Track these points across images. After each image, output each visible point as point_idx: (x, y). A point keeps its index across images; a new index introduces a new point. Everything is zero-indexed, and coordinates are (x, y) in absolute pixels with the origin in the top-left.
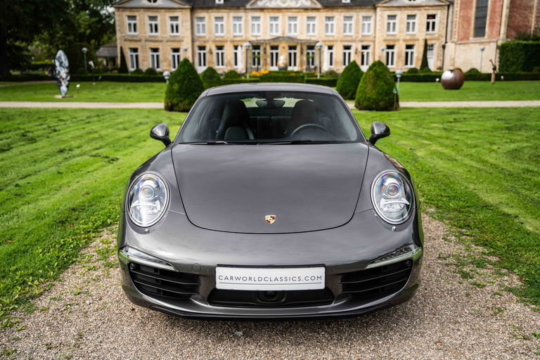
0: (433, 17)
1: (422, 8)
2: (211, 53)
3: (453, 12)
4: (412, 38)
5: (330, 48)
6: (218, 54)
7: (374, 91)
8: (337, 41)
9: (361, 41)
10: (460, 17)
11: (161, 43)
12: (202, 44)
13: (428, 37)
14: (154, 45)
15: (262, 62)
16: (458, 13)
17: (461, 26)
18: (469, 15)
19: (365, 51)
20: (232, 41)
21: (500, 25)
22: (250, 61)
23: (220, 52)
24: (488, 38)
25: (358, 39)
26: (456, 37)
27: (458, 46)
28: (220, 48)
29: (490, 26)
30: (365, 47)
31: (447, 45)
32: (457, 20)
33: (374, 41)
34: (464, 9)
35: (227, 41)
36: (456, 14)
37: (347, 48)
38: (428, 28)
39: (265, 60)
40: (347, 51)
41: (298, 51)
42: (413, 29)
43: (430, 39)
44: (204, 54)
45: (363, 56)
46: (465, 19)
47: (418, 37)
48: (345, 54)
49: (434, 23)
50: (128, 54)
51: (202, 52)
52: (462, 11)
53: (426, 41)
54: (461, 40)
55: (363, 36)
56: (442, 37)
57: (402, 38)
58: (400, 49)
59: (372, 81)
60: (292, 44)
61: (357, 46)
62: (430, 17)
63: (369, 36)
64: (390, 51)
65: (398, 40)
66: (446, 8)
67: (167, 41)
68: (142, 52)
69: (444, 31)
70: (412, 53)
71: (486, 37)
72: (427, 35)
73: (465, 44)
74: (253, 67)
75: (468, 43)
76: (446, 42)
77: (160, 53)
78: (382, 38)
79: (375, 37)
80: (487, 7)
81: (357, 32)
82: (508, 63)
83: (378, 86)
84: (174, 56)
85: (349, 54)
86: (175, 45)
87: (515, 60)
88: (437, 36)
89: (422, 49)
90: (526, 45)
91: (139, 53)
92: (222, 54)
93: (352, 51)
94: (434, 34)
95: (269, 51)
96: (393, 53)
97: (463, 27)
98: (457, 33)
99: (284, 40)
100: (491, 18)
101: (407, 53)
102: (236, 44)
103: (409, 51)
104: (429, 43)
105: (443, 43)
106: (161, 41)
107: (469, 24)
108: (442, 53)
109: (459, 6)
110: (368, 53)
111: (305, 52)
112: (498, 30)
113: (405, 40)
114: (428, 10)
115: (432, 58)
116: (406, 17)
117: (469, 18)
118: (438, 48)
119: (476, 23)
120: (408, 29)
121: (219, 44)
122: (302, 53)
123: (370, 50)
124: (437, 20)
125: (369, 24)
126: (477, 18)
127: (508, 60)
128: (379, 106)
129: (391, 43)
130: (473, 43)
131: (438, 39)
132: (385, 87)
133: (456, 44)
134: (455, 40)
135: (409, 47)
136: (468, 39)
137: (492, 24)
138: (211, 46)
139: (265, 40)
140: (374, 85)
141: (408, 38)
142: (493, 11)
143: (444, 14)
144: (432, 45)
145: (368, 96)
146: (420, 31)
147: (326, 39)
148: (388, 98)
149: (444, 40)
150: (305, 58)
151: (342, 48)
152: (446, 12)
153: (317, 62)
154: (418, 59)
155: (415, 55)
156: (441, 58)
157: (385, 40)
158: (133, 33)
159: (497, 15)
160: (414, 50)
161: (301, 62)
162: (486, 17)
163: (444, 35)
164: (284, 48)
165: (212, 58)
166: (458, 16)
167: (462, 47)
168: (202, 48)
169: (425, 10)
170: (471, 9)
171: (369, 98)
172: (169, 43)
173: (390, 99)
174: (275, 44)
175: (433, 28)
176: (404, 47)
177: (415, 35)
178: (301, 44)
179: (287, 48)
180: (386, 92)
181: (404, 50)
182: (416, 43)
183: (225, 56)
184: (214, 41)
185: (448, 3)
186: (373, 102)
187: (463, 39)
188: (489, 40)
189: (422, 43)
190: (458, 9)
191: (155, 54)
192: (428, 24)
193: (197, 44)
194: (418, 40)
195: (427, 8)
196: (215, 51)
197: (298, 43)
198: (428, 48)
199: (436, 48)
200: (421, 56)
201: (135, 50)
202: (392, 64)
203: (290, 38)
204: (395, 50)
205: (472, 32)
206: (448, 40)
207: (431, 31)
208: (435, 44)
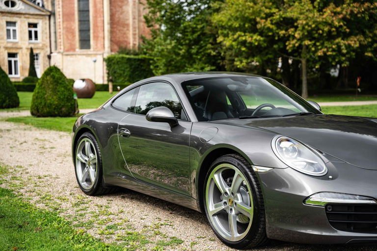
0: (35, 25)
1: (22, 16)
3: (55, 23)
4: (14, 46)
7: (55, 97)
10: (63, 28)
13: (33, 46)
16: (61, 23)
17: (65, 37)
18: (73, 28)
21: (104, 38)
24: (94, 51)
26: (62, 47)
27: (65, 57)
29: (94, 39)
31: (52, 55)
32: (61, 30)
34: (67, 21)
36: (60, 25)
38: (30, 37)
42: (15, 37)
43: (36, 49)
46: (69, 31)
47: (20, 45)
49: (36, 32)
52: (65, 23)
53: (31, 50)
54: (68, 51)
56: (47, 47)
57: (2, 45)
59: (51, 86)
62: (31, 25)
66: (47, 18)
69: (48, 40)
70: (15, 62)
71: (92, 49)
73: (72, 55)
75: (75, 55)
76: (51, 53)
80: (89, 21)
82: (116, 75)
83: (59, 91)
87: (122, 72)
88: (40, 45)
90: (129, 59)
94: (38, 43)
97: (67, 38)
98: (62, 44)
100: (94, 32)
101: (10, 62)
103: (13, 60)
104: (35, 52)
105: (48, 53)
107: (74, 36)
108: (48, 63)
109: (61, 16)
112: (102, 43)
113: (6, 48)
114: (28, 18)
115: (38, 68)
116: (5, 24)
117: (73, 30)
118: (43, 57)
119: (80, 36)
120: (8, 36)
124: (39, 29)
126: (81, 31)
127: (115, 72)
128: (61, 112)
130: (79, 55)
131: (42, 49)
132: (66, 93)
133: (62, 54)
134: (62, 51)
136: (74, 50)
137: (96, 37)
140: (54, 90)
141: (9, 45)
142: (96, 26)
143: (46, 24)
144: (38, 55)
145: (48, 101)
146: (22, 39)
148: (69, 104)
149: (48, 49)
152: (48, 22)
154: (23, 68)
155: (19, 64)
159: (100, 29)
160: (18, 59)
162: (89, 30)
163: (48, 44)
166: (61, 27)
167: (69, 57)
169: (25, 18)
170: (74, 21)
171: (51, 104)
173: (71, 105)
175: (36, 37)
176: (6, 55)
177: (17, 43)
180: (67, 98)
181: (7, 59)
182: (19, 51)
185: (49, 13)
186: (55, 109)
187: (69, 51)
188: (95, 53)
189: (27, 52)
190: (61, 20)
192: (30, 32)
194: (21, 48)
195: (27, 16)
198: (35, 57)
199: (41, 57)
200: (28, 66)
205: (77, 44)
206: (53, 51)
207: (33, 40)
208: (40, 53)
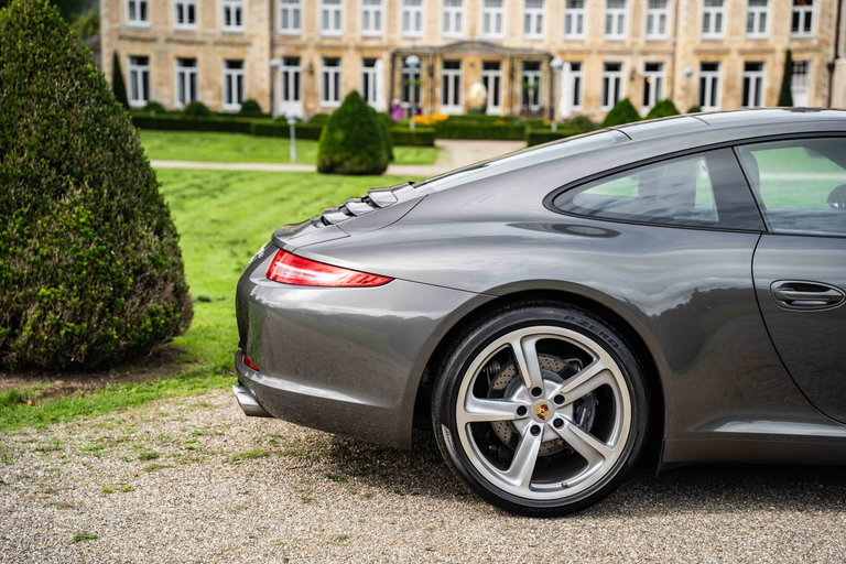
2: (311, 72)
4: (759, 47)
5: (575, 67)
6: (327, 75)
8: (589, 52)
9: (645, 53)
11: (202, 48)
12: (292, 52)
13: (794, 46)
14: (186, 52)
15: (424, 95)
19: (653, 76)
20: (360, 49)
22: (398, 91)
23: (331, 71)
25: (636, 49)
28: (332, 62)
30: (652, 67)
31: (838, 62)
33: (673, 54)
35: (346, 48)
37: (613, 67)
38: (795, 26)
39: (432, 91)
40: (612, 75)
41: (503, 73)
42: (762, 28)
43: (801, 51)
44: (297, 75)
45: (647, 86)
47: (772, 44)
48: (607, 81)
49: (808, 16)
50: (127, 67)
51: (292, 70)
53: (789, 53)
55: (648, 42)
56: (828, 45)
57: (735, 47)
58: (731, 70)
60: (491, 57)
61: (633, 64)
63: (663, 42)
64: (709, 75)
65: (726, 52)
67: (216, 44)
68: (158, 65)
69: (832, 32)
70: (758, 81)
72: (792, 40)
74: (406, 105)
76: (837, 57)
77: (198, 69)
78: (690, 48)
79: (675, 44)
81: (635, 34)
84: (229, 78)
85: (617, 81)
86: (234, 54)
88: (815, 42)
89: (779, 72)
91: (152, 68)
92: (337, 75)
93: (624, 74)
94: (809, 39)
95: (440, 72)
96: (714, 81)
99: (473, 48)
101: (747, 81)
102: (368, 54)
103: (753, 75)
104: (797, 57)
105: (830, 59)
106: (202, 43)
108: (826, 81)
110: (658, 80)
111: (519, 75)
113: (742, 52)
115: (802, 92)
118: (819, 68)
120: (750, 26)
121: (331, 54)
122: (512, 77)
123: (664, 74)
124: (816, 7)
125: (663, 17)
129: (711, 59)
131: (817, 50)
135: (752, 66)
138: (310, 57)
139: (431, 48)
141: (750, 46)
144: (805, 64)
146: (776, 32)
147: (565, 47)
149: (831, 51)
150: (518, 89)
151: (601, 67)
153: (544, 99)
154: (771, 92)
155: (765, 86)
156: (826, 92)
157: (698, 52)
158: (138, 23)
160: (764, 74)
161: (511, 97)
163: (833, 40)
164: (472, 65)
165: (313, 85)
168: (292, 61)
172: (221, 49)
174: (452, 56)
175: (808, 26)
176: (740, 66)
177: (765, 40)
178: (512, 59)
179: (479, 65)
181: (741, 73)
182: (768, 58)
183: (342, 80)
184: (320, 47)
189: (780, 58)
191: (188, 71)
192: (796, 16)
193: (281, 51)
194: (772, 51)
196: (320, 69)
197: (504, 57)
198: (796, 69)
199: (812, 69)
200: (778, 87)
201: (142, 60)
202: (713, 104)
203: (487, 45)
204: (721, 74)
206: (841, 53)
207: (801, 32)
208: (810, 61)
